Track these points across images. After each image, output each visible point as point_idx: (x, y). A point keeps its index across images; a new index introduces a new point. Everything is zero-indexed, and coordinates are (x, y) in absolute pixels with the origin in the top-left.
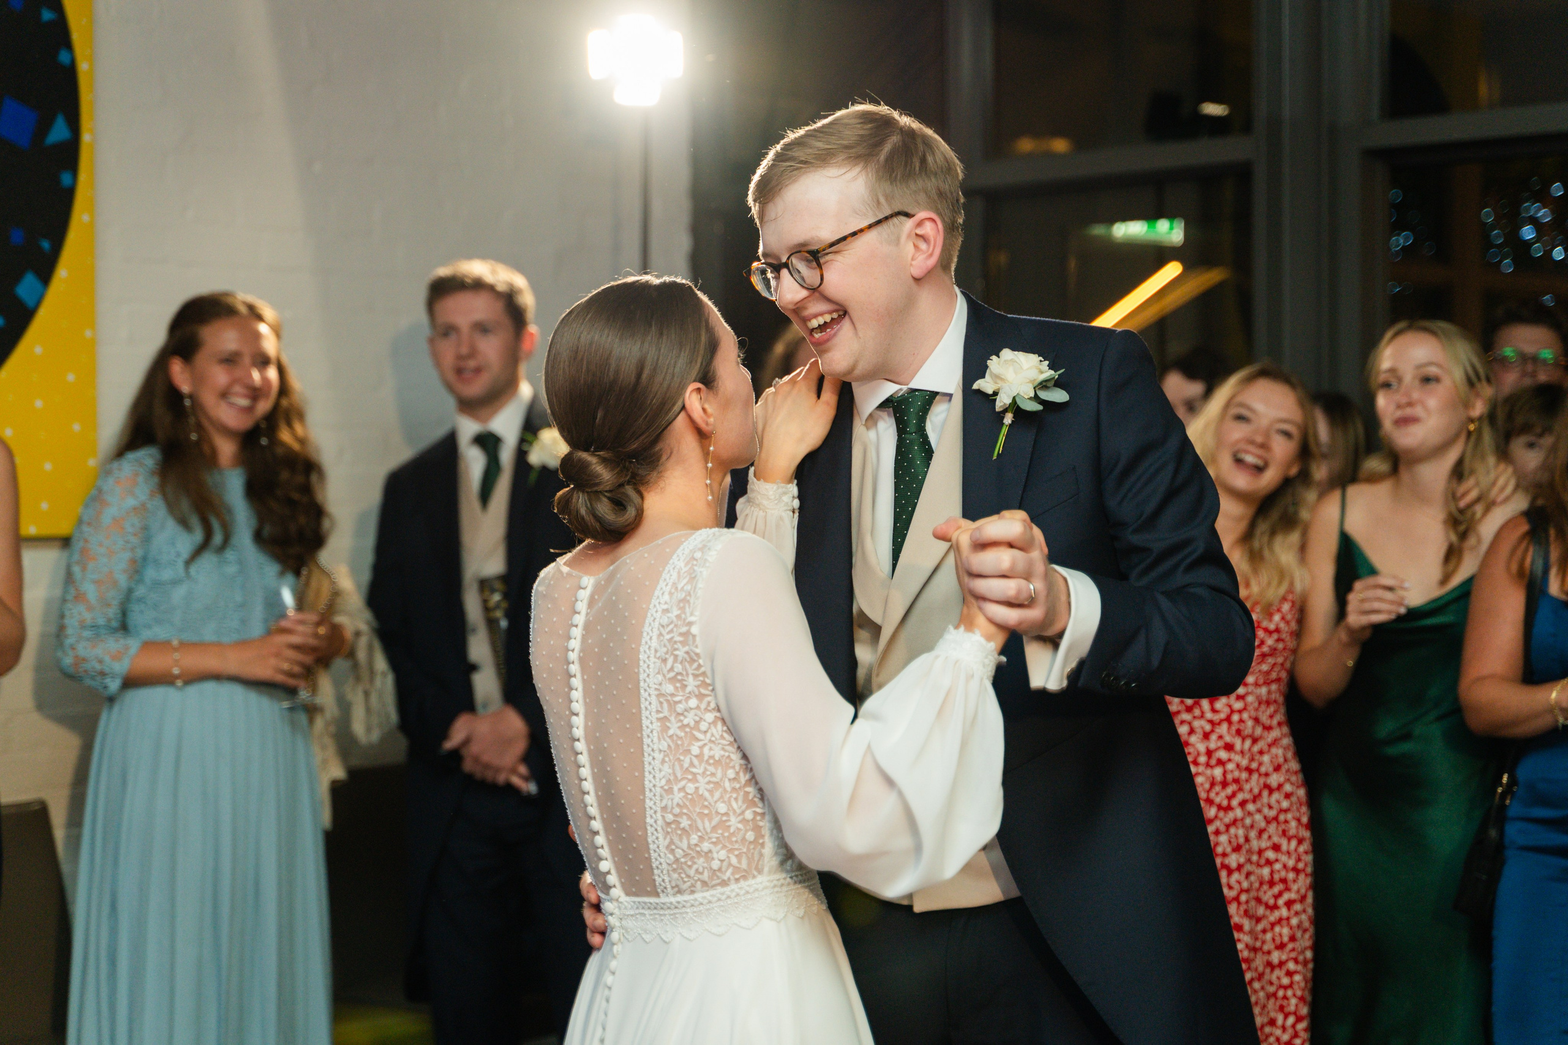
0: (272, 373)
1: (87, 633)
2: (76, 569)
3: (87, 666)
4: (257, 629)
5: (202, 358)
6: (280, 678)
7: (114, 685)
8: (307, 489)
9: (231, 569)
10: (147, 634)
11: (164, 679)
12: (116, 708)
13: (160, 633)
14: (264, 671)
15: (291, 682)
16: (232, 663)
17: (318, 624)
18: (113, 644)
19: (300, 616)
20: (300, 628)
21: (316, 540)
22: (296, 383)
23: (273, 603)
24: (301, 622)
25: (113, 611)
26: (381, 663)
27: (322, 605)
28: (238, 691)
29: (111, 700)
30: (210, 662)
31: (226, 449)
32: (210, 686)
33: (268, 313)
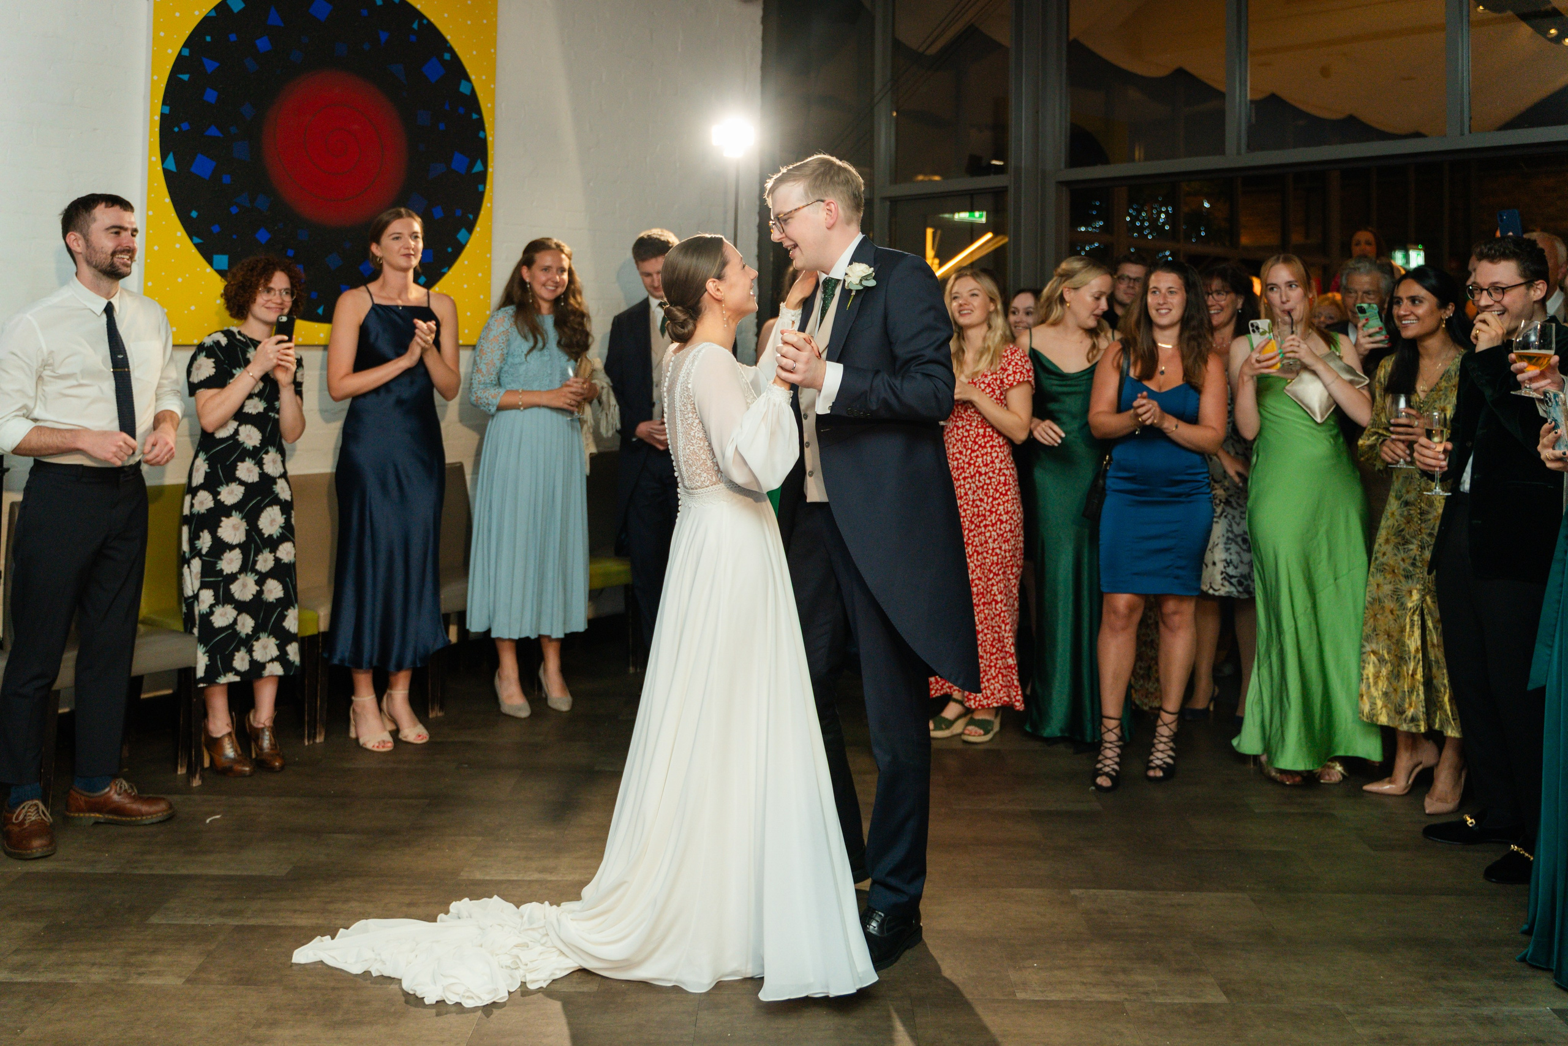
0: (565, 276)
1: (481, 386)
2: (478, 358)
3: (482, 401)
4: (557, 385)
5: (535, 268)
6: (566, 406)
7: (493, 410)
8: (582, 324)
9: (546, 358)
10: (509, 387)
11: (515, 407)
12: (495, 419)
13: (514, 386)
14: (559, 403)
15: (571, 408)
16: (545, 400)
17: (584, 383)
18: (493, 391)
19: (575, 380)
20: (575, 385)
21: (586, 347)
22: (578, 278)
23: (564, 373)
24: (577, 382)
25: (493, 377)
26: (613, 401)
27: (587, 375)
28: (548, 412)
29: (493, 416)
30: (536, 399)
31: (545, 307)
32: (535, 410)
33: (567, 249)
